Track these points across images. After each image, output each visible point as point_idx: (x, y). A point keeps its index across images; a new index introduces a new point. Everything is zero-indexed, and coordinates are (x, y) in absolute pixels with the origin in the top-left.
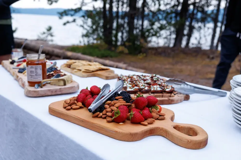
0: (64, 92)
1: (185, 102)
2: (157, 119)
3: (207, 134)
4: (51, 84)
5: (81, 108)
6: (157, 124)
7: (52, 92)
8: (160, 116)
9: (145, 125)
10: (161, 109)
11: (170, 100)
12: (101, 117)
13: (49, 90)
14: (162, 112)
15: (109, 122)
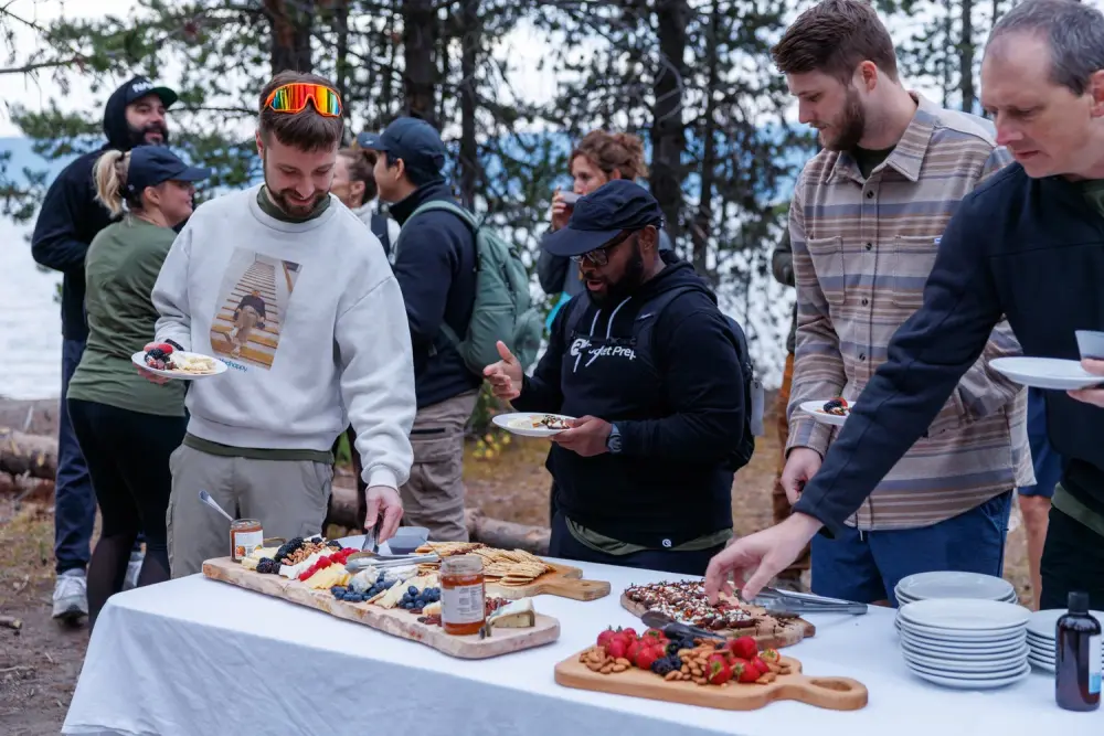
0: (538, 642)
1: (807, 642)
2: (779, 673)
3: (864, 687)
4: (497, 624)
5: (627, 668)
6: (781, 681)
7: (516, 644)
8: (783, 667)
9: (764, 684)
10: (779, 656)
11: (776, 638)
12: (682, 679)
13: (511, 640)
14: (781, 661)
15: (701, 684)
